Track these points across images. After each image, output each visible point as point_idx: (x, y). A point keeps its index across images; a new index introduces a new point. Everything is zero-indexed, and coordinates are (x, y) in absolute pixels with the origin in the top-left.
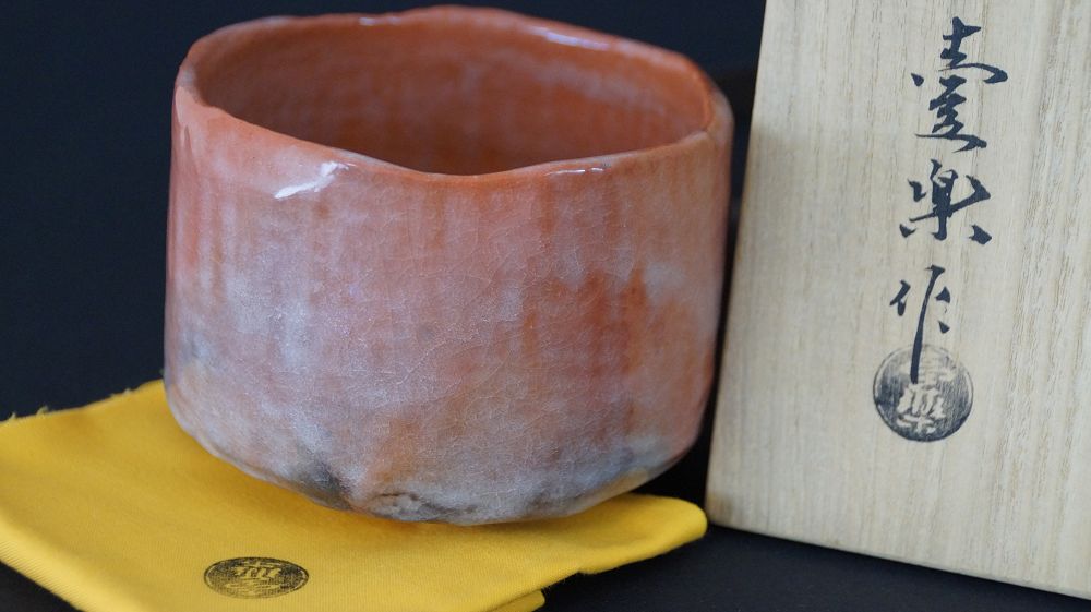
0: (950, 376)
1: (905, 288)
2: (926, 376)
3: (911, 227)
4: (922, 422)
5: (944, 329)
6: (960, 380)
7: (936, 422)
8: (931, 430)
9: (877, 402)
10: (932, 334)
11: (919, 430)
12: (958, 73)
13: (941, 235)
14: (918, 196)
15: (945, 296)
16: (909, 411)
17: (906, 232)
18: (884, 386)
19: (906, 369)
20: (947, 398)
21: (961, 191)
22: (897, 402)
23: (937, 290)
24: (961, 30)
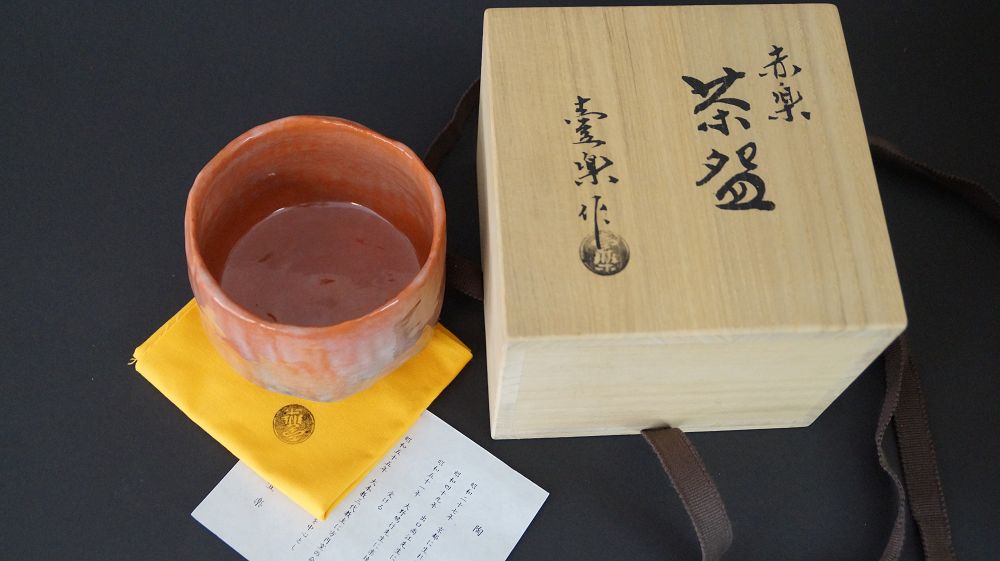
0: (616, 243)
1: (584, 208)
2: (605, 245)
3: (580, 181)
4: (608, 266)
5: (607, 222)
6: (621, 243)
7: (615, 265)
8: (613, 269)
9: (584, 261)
10: (602, 226)
11: (607, 270)
12: (586, 117)
13: (595, 182)
14: (580, 168)
15: (604, 208)
16: (600, 262)
17: (578, 184)
18: (585, 253)
19: (594, 243)
20: (617, 253)
21: (599, 163)
22: (593, 259)
23: (600, 206)
24: (582, 101)
